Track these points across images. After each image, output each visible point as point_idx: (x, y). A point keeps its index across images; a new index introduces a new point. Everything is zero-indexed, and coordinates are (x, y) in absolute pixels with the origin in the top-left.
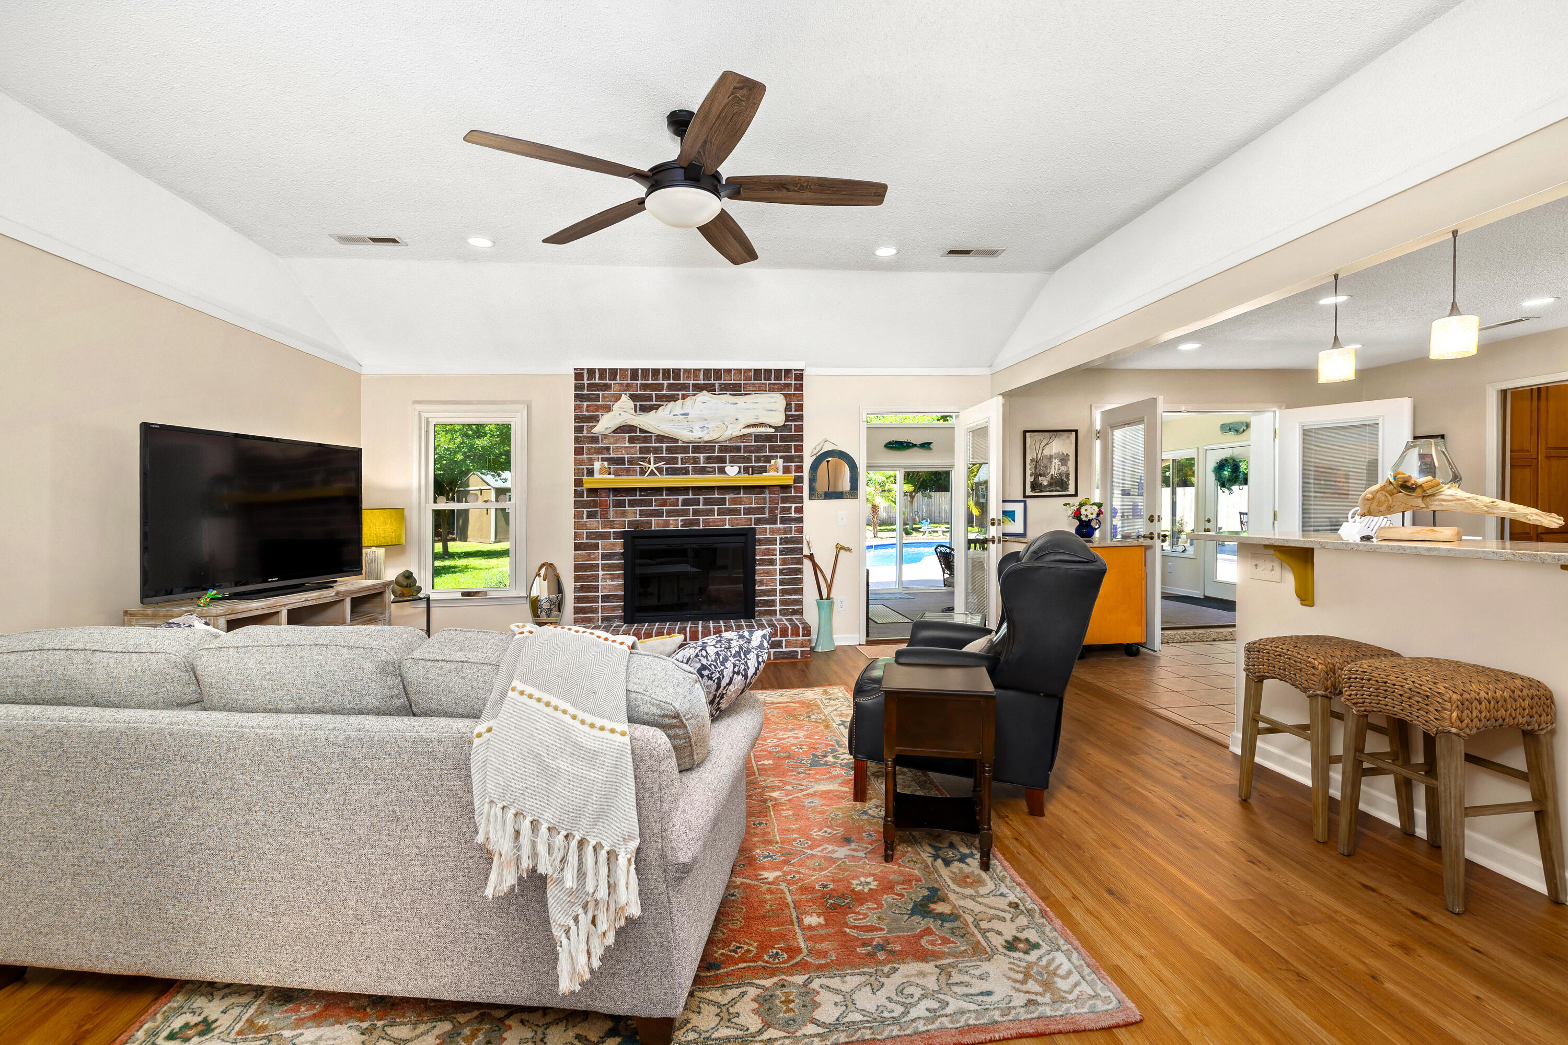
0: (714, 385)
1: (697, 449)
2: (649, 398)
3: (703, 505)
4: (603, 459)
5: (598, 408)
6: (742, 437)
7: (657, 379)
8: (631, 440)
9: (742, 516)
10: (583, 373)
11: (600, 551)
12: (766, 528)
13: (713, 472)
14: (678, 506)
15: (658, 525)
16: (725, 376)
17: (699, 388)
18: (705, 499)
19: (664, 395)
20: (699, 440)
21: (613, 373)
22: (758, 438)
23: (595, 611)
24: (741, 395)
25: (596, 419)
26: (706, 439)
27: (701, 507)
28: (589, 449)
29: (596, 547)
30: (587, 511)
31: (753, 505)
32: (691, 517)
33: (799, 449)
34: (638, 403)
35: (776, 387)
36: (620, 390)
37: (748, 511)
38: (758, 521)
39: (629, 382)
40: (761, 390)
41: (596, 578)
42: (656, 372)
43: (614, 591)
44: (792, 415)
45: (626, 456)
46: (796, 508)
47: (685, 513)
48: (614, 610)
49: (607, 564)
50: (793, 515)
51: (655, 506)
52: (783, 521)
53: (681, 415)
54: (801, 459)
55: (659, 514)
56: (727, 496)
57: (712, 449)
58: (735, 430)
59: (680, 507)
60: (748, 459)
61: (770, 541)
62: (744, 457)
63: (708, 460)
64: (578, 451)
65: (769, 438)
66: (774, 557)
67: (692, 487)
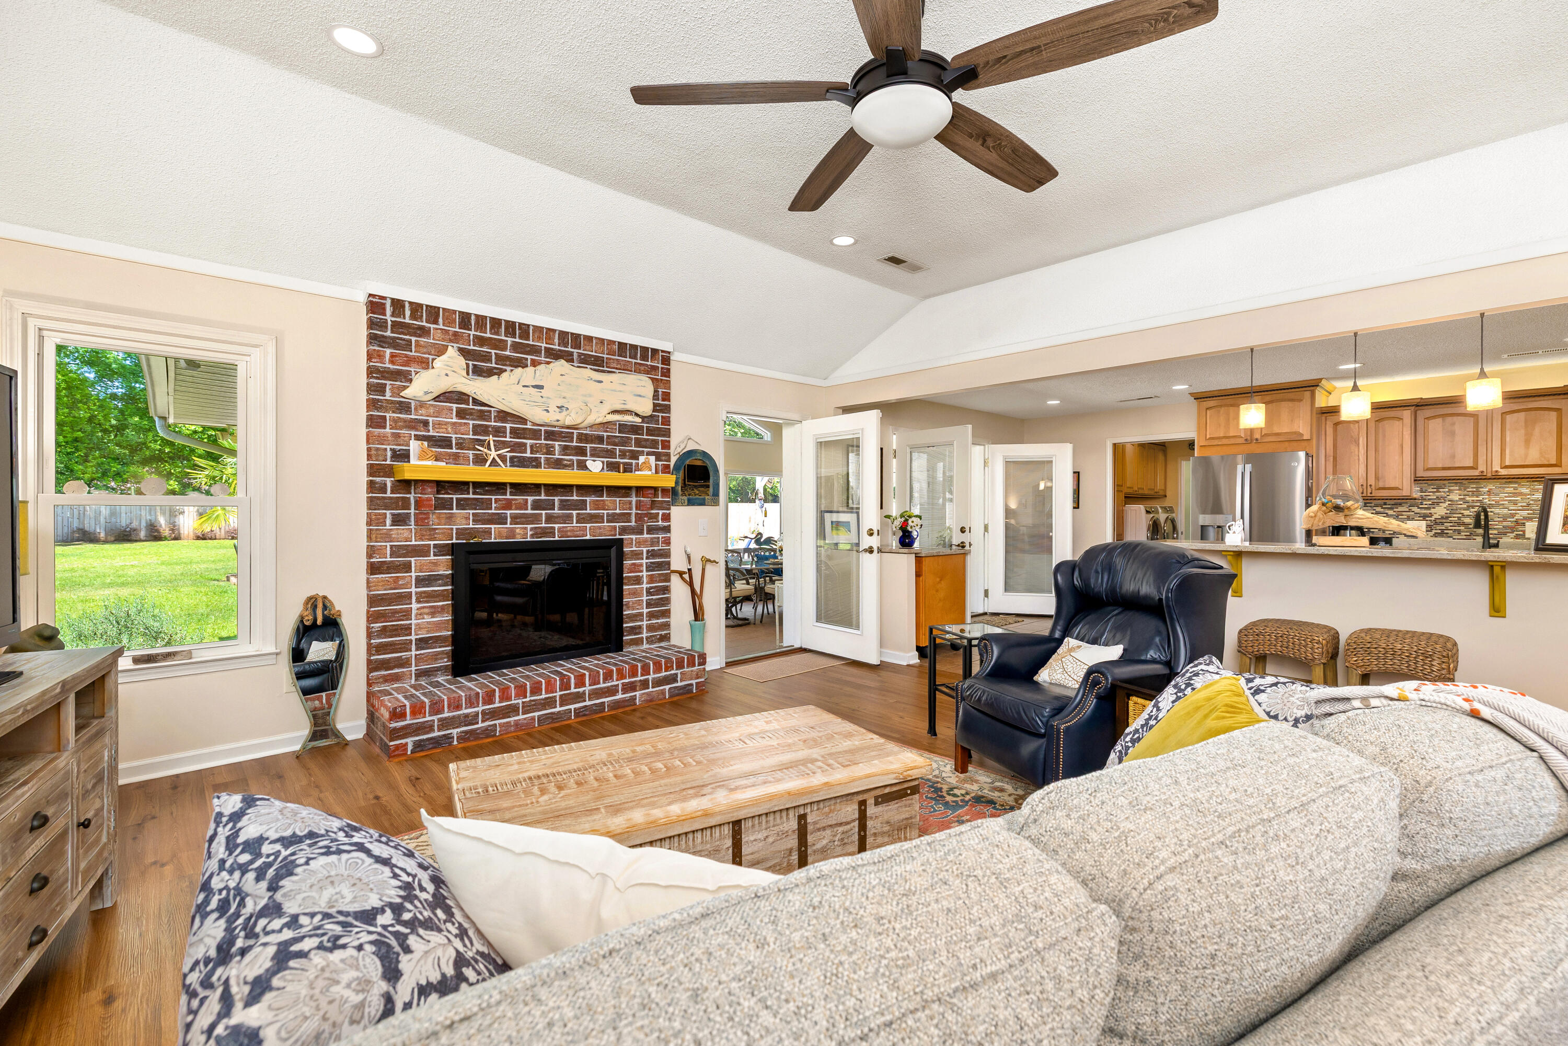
0: (571, 354)
1: (551, 435)
2: (486, 358)
3: (560, 509)
4: (418, 438)
5: (409, 361)
6: (605, 425)
7: (497, 333)
8: (461, 414)
9: (606, 524)
10: (384, 304)
11: (413, 574)
12: (632, 539)
13: (570, 466)
14: (527, 509)
15: (499, 535)
16: (585, 345)
17: (555, 355)
18: (561, 501)
19: (508, 358)
20: (556, 423)
21: (434, 313)
22: (623, 427)
23: (405, 663)
24: (603, 371)
25: (406, 377)
26: (568, 423)
27: (556, 511)
28: (395, 421)
29: (407, 567)
30: (393, 515)
31: (618, 511)
32: (543, 525)
33: (666, 445)
34: (471, 363)
35: (642, 368)
36: (443, 340)
37: (613, 518)
38: (624, 530)
39: (457, 330)
40: (625, 369)
41: (407, 614)
42: (496, 323)
43: (437, 631)
44: (659, 405)
45: (454, 436)
46: (663, 515)
47: (535, 519)
48: (436, 659)
49: (424, 592)
50: (660, 523)
51: (496, 508)
52: (651, 530)
53: (533, 386)
54: (668, 457)
55: (501, 520)
56: (588, 499)
57: (570, 437)
58: (599, 415)
59: (529, 511)
60: (611, 454)
61: (636, 554)
62: (607, 451)
63: (565, 450)
64: (374, 422)
65: (635, 429)
66: (640, 574)
67: (545, 485)
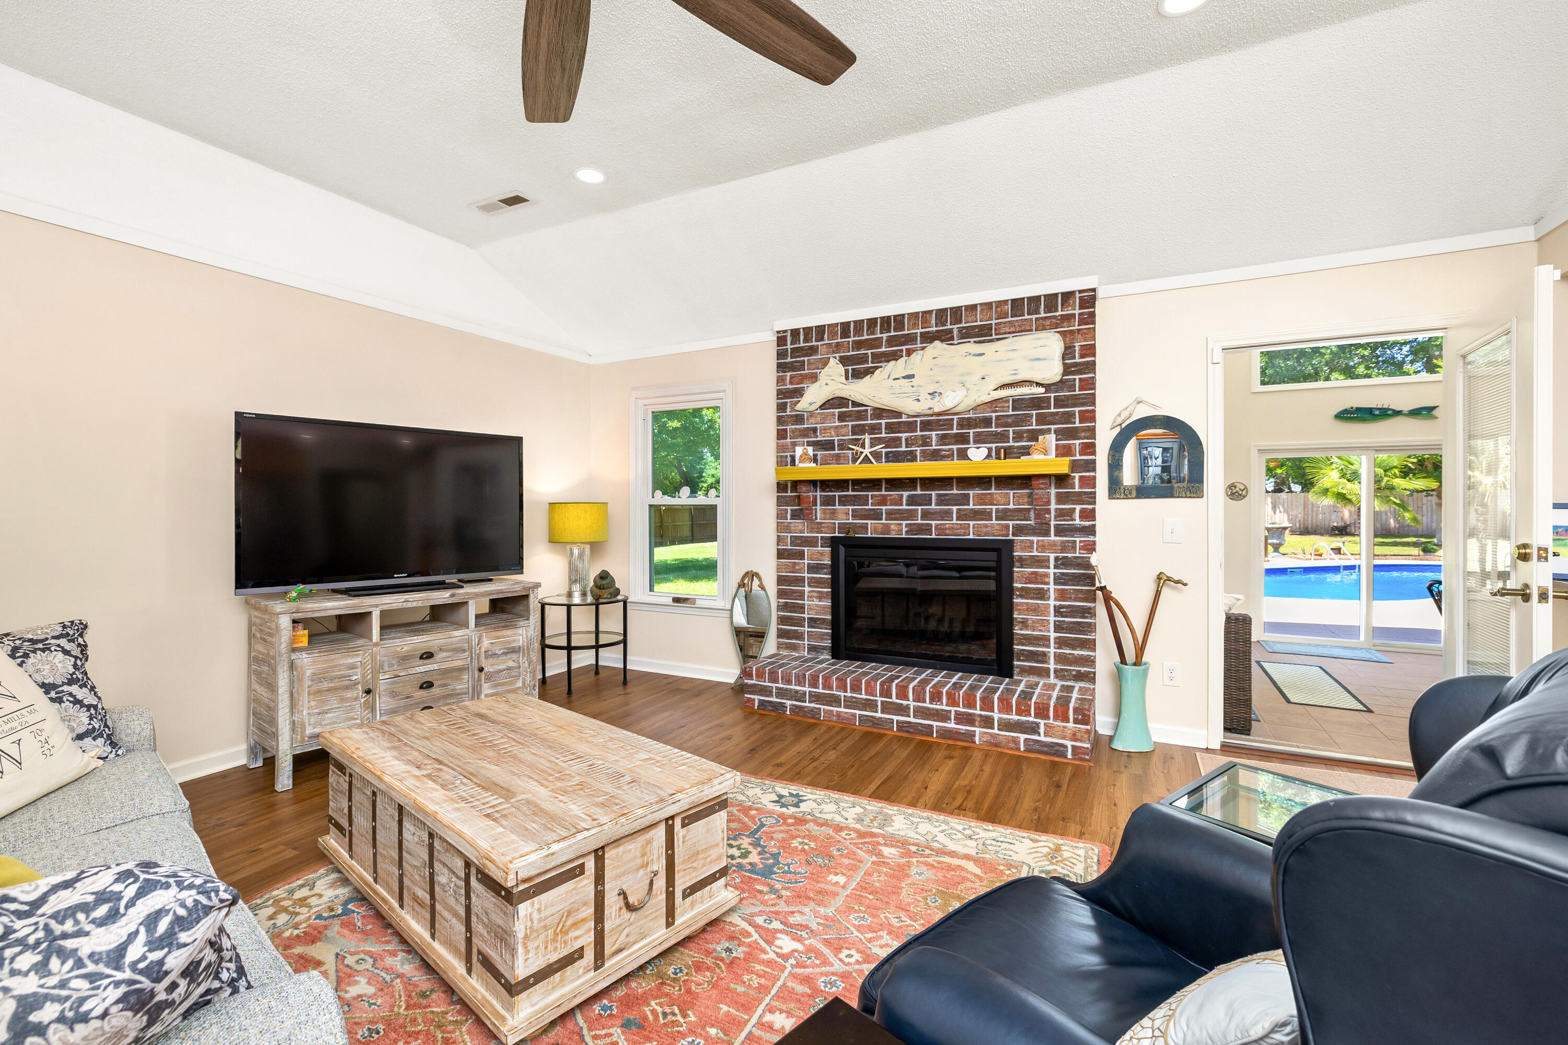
0: (950, 331)
1: (927, 425)
2: (863, 359)
3: (937, 504)
4: (809, 444)
5: (803, 378)
6: (993, 404)
7: (873, 333)
8: (842, 417)
9: (994, 522)
10: (786, 336)
11: (806, 561)
12: (1032, 542)
13: (950, 456)
14: (902, 505)
15: (875, 530)
16: (966, 316)
17: (928, 338)
18: (938, 495)
19: (883, 354)
20: (930, 412)
21: (821, 330)
22: (1018, 403)
23: (800, 636)
25: (799, 393)
26: (936, 410)
27: (933, 506)
28: (793, 431)
29: (801, 555)
30: (792, 510)
31: (1011, 506)
32: (919, 521)
33: (1089, 417)
34: (850, 368)
35: (1048, 322)
36: (828, 353)
37: (1004, 515)
38: (1019, 530)
39: (839, 340)
40: (1023, 330)
41: (801, 595)
42: (872, 322)
43: (823, 614)
44: (1076, 364)
45: (836, 439)
46: (1082, 511)
47: (911, 515)
48: (823, 639)
49: (814, 578)
50: (1078, 522)
51: (872, 504)
52: (1060, 531)
53: (904, 378)
54: (1092, 432)
55: (877, 515)
56: (971, 493)
57: (949, 424)
58: (986, 393)
59: (905, 507)
60: (1003, 437)
61: (1038, 561)
62: (997, 434)
63: (943, 439)
64: (781, 435)
65: (1036, 403)
66: (1045, 587)
67: (922, 479)
